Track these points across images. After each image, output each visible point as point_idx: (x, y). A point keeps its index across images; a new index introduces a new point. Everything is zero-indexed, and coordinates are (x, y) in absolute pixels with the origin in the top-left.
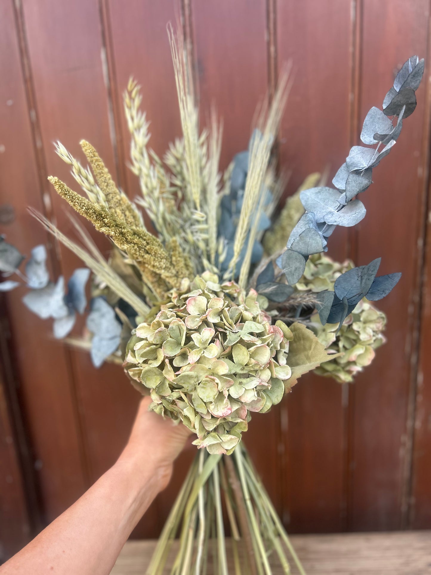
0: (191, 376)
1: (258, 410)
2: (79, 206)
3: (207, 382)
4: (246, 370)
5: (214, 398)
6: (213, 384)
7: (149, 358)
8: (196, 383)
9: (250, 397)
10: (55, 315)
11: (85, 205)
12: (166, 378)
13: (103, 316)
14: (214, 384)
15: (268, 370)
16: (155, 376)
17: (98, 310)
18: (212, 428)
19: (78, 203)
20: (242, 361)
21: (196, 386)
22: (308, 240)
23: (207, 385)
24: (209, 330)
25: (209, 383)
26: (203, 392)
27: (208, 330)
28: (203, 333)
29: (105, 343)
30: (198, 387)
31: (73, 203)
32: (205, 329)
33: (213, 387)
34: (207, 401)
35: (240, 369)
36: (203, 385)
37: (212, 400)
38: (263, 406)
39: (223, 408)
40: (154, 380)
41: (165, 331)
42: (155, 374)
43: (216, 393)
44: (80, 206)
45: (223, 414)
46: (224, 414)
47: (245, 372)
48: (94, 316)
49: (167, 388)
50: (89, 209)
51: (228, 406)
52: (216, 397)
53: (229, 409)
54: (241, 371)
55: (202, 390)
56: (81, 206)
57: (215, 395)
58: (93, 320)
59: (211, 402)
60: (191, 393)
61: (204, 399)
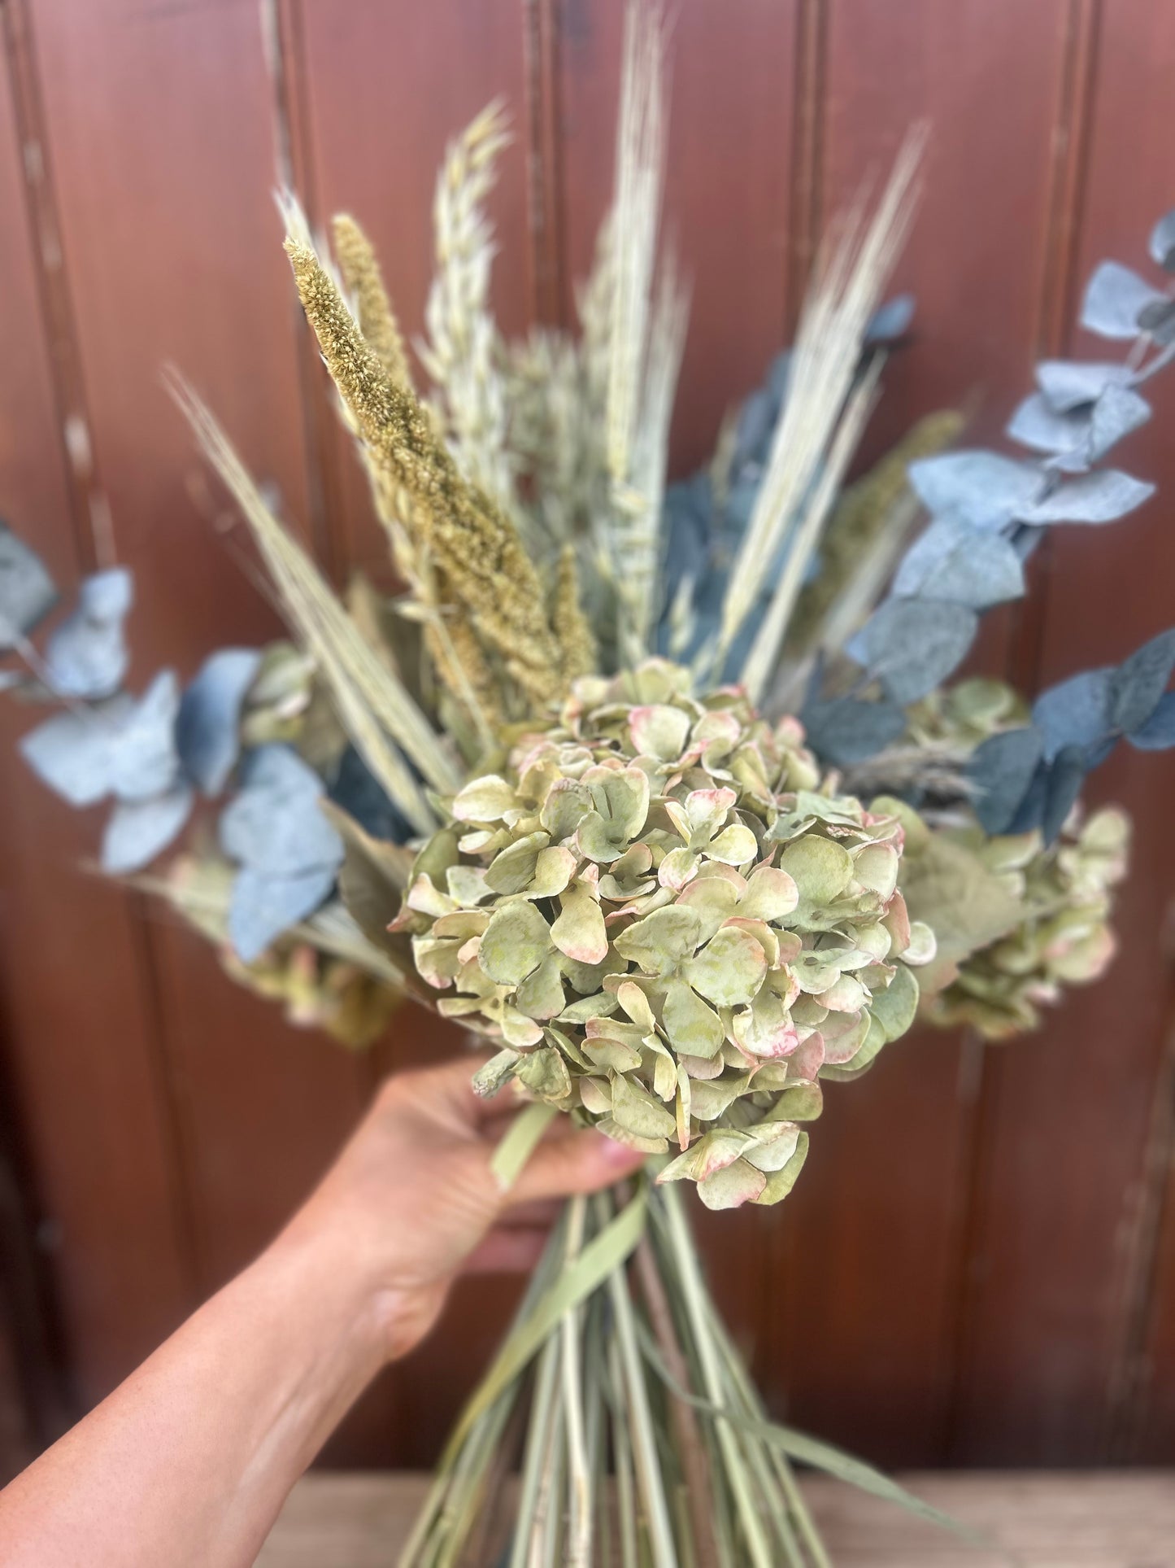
0: (684, 919)
1: (844, 1057)
2: (352, 360)
3: (726, 943)
4: (829, 920)
5: (751, 994)
6: (746, 947)
7: (500, 891)
8: (689, 949)
9: (852, 997)
10: (125, 789)
11: (369, 363)
12: (558, 949)
13: (283, 800)
14: (751, 948)
15: (881, 927)
16: (522, 946)
17: (271, 781)
18: (714, 1111)
19: (353, 350)
20: (822, 888)
21: (686, 961)
22: (976, 563)
23: (727, 953)
24: (707, 796)
25: (734, 944)
26: (711, 978)
27: (704, 796)
28: (689, 804)
29: (278, 889)
30: (690, 965)
31: (339, 345)
32: (695, 795)
33: (745, 960)
34: (727, 1002)
35: (807, 916)
36: (712, 952)
37: (746, 999)
38: (860, 1043)
39: (771, 1032)
40: (516, 958)
41: (577, 792)
42: (522, 936)
43: (757, 976)
44: (356, 361)
45: (774, 1048)
46: (778, 1049)
47: (823, 926)
48: (252, 802)
49: (554, 989)
50: (375, 380)
51: (786, 1023)
52: (758, 989)
53: (789, 1033)
54: (811, 922)
55: (707, 971)
56: (359, 362)
57: (754, 985)
58: (246, 817)
59: (739, 1009)
60: (664, 988)
61: (716, 999)
